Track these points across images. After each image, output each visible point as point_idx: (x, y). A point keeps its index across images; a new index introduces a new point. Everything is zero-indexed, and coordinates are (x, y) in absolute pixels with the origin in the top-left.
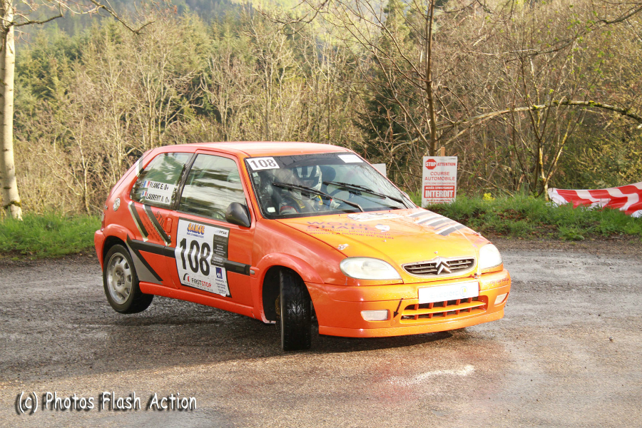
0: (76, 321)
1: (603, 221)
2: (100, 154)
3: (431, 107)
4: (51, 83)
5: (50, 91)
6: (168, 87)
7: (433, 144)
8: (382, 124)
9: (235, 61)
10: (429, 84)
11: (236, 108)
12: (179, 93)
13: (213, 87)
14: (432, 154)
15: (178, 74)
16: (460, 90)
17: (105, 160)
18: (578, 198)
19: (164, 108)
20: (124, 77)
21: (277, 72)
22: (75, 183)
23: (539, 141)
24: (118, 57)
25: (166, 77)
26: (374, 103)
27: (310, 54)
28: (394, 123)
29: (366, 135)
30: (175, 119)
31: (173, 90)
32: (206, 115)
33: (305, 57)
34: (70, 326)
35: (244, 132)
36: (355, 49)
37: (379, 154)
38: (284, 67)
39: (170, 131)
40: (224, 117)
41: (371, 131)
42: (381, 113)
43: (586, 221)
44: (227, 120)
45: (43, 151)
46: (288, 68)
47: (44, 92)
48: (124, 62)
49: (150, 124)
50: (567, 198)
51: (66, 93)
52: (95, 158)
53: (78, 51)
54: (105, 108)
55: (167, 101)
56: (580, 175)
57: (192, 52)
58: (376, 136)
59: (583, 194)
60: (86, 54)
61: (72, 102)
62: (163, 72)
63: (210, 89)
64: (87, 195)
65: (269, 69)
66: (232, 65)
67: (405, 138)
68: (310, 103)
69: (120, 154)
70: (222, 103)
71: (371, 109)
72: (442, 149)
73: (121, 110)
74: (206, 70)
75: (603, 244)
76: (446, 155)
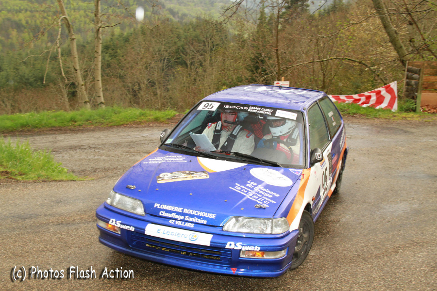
0: (127, 152)
1: (350, 109)
2: (137, 82)
3: (278, 60)
4: (117, 52)
5: (116, 56)
6: (165, 54)
7: (279, 76)
8: (257, 68)
9: (194, 42)
10: (277, 50)
11: (194, 62)
12: (170, 56)
13: (184, 53)
14: (278, 80)
15: (170, 47)
16: (291, 53)
17: (139, 84)
18: (340, 99)
19: (164, 63)
20: (147, 49)
21: (212, 46)
22: (127, 95)
23: (324, 75)
24: (145, 40)
25: (164, 48)
26: (254, 59)
27: (226, 38)
28: (262, 68)
29: (250, 73)
30: (168, 67)
31: (168, 55)
32: (182, 65)
33: (224, 39)
34: (125, 154)
35: (197, 72)
36: (246, 36)
37: (256, 81)
38: (215, 43)
39: (166, 72)
40: (189, 66)
41: (252, 71)
42: (256, 63)
43: (344, 109)
44: (191, 67)
45: (113, 81)
46: (217, 45)
47: (113, 56)
48: (147, 43)
49: (158, 69)
50: (336, 99)
51: (123, 56)
52: (135, 84)
53: (128, 39)
54: (139, 62)
55: (165, 59)
56: (341, 90)
57: (176, 38)
58: (254, 74)
59: (342, 97)
60: (131, 39)
61: (125, 60)
62: (163, 47)
63: (184, 54)
64: (132, 100)
65: (208, 45)
66: (193, 43)
67: (267, 74)
68: (226, 60)
69: (145, 82)
70: (188, 60)
71: (252, 62)
72: (283, 78)
73: (146, 63)
74: (182, 46)
75: (351, 118)
76: (285, 81)
